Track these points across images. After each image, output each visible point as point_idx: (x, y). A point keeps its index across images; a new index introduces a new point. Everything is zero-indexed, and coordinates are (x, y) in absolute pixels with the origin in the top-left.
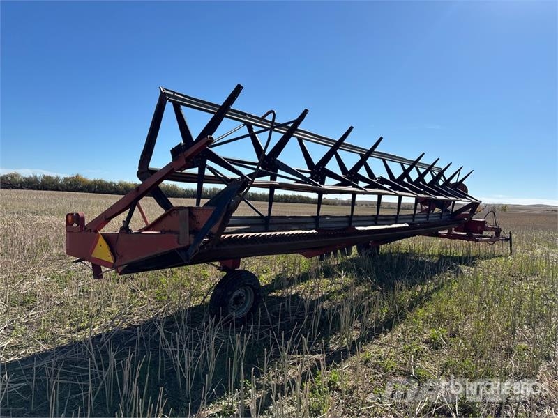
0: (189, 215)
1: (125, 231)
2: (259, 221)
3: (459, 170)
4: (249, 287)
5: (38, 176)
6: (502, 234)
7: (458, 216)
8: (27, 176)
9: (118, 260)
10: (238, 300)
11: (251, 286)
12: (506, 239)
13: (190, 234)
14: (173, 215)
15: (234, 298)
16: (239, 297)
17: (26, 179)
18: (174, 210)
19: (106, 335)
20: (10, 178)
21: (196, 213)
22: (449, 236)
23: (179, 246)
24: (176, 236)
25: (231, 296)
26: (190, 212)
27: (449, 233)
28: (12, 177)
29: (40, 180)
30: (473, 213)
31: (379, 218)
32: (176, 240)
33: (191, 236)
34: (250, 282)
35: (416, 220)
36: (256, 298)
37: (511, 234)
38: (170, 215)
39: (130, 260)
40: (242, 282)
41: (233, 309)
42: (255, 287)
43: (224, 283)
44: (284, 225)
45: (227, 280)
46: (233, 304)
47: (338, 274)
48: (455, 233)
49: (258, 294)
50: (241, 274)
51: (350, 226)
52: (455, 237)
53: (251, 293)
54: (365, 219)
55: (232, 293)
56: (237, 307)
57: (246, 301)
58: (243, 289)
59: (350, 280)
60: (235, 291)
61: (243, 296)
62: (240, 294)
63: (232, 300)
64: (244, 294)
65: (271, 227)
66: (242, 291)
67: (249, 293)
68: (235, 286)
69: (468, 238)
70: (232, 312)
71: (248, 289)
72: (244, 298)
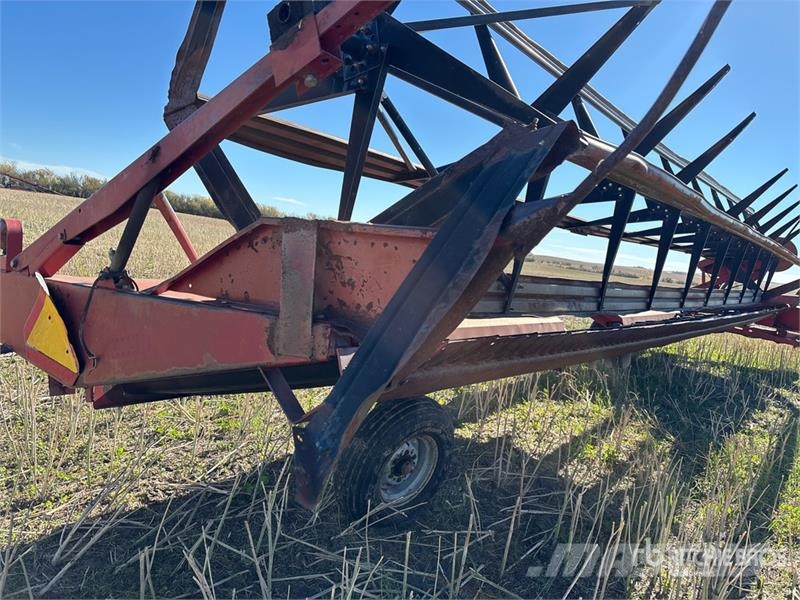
0: (319, 254)
1: (111, 284)
4: (430, 438)
5: (78, 176)
7: (774, 300)
8: (63, 176)
9: (89, 368)
10: (399, 468)
11: (436, 436)
13: (315, 321)
14: (260, 247)
15: (394, 462)
16: (405, 459)
17: (61, 180)
18: (263, 228)
19: (80, 531)
20: (37, 177)
21: (344, 247)
23: (272, 360)
24: (266, 321)
25: (386, 459)
26: (320, 242)
27: (746, 327)
28: (42, 176)
29: (81, 183)
32: (266, 336)
33: (320, 328)
34: (435, 426)
35: (728, 302)
36: (442, 460)
38: (251, 245)
39: (122, 377)
40: (417, 427)
41: (388, 484)
42: (443, 437)
43: (376, 427)
44: (541, 301)
45: (384, 419)
46: (389, 474)
47: (577, 394)
48: (757, 327)
49: (447, 453)
50: (416, 407)
51: (648, 308)
52: (757, 334)
53: (432, 449)
54: (669, 294)
55: (394, 450)
56: (398, 481)
57: (418, 469)
58: (416, 441)
59: (603, 411)
60: (399, 445)
61: (414, 457)
62: (407, 451)
63: (389, 465)
64: (416, 452)
65: (515, 304)
66: (414, 445)
67: (428, 449)
68: (401, 436)
69: (779, 338)
70: (385, 490)
71: (425, 442)
72: (416, 461)
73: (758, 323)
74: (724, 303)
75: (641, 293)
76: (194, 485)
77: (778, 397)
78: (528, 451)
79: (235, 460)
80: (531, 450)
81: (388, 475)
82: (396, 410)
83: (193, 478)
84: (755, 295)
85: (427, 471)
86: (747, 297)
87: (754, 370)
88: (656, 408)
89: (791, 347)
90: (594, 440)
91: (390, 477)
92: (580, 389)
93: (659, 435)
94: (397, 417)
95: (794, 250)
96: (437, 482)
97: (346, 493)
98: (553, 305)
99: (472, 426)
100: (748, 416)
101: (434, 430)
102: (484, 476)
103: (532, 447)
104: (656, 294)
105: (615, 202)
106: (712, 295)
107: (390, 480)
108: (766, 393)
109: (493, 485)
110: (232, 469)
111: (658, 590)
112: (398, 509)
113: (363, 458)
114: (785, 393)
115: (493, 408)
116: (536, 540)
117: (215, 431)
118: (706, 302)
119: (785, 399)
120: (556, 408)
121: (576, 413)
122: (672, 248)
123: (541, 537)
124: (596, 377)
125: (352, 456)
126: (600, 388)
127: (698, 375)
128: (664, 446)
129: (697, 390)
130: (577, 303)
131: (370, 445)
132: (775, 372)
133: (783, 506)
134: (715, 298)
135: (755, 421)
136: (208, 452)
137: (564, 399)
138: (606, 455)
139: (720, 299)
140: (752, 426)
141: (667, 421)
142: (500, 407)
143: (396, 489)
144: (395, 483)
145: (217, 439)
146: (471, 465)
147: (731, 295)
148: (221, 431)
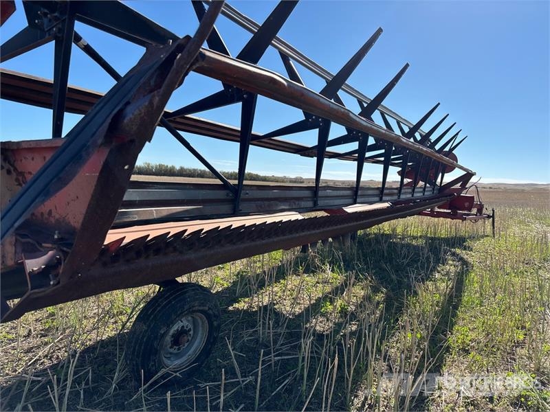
2: (221, 194)
3: (457, 134)
4: (200, 314)
6: (484, 211)
7: (447, 191)
10: (177, 340)
11: (202, 312)
12: (489, 217)
15: (172, 336)
16: (182, 332)
21: (25, 164)
22: (433, 214)
25: (166, 333)
27: (432, 211)
30: (463, 187)
31: (385, 191)
33: (8, 237)
34: (202, 305)
35: (415, 195)
36: (212, 330)
37: (493, 211)
40: (186, 307)
41: (171, 353)
42: (210, 312)
43: (154, 311)
44: (266, 203)
45: (159, 305)
46: (170, 345)
47: (321, 268)
48: (439, 210)
49: (215, 323)
50: (186, 292)
51: (355, 203)
52: (439, 215)
53: (203, 323)
54: (370, 192)
55: (169, 327)
56: (179, 349)
57: (194, 338)
58: (190, 318)
59: (339, 277)
60: (173, 323)
61: (190, 330)
62: (183, 327)
63: (168, 339)
64: (190, 326)
65: (243, 206)
66: (188, 321)
67: (200, 324)
68: (173, 317)
69: (453, 216)
70: (169, 358)
71: (197, 318)
72: (191, 332)
73: (439, 208)
74: (413, 196)
75: (348, 193)
76: (16, 376)
77: (454, 254)
78: (284, 312)
79: (54, 352)
80: (287, 311)
81: (168, 346)
82: (168, 297)
83: (16, 371)
84: (433, 189)
85: (202, 338)
86: (428, 191)
87: (439, 239)
88: (374, 271)
89: (461, 221)
90: (331, 298)
91: (171, 348)
92: (324, 264)
93: (376, 290)
94: (170, 302)
95: (455, 159)
96: (210, 346)
97: (134, 365)
98: (277, 205)
99: (247, 300)
100: (434, 269)
101: (201, 308)
102: (251, 336)
103: (288, 308)
104: (359, 193)
105: (318, 130)
106: (403, 191)
107: (171, 350)
108: (445, 253)
109: (257, 341)
110: (50, 359)
111: (369, 402)
112: (176, 372)
113: (143, 337)
114: (458, 251)
115: (262, 285)
116: (284, 379)
117: (41, 330)
118: (399, 196)
119: (458, 255)
120: (308, 279)
121: (320, 281)
122: (391, 165)
123: (289, 375)
124: (333, 255)
125: (135, 336)
126: (337, 262)
127: (403, 246)
128: (380, 297)
129: (402, 256)
130: (297, 203)
131: (149, 326)
132: (452, 238)
133: (456, 327)
134: (405, 193)
135: (439, 272)
136: (32, 348)
137: (313, 272)
138: (340, 309)
139: (410, 193)
140: (437, 275)
141: (383, 279)
142: (266, 283)
143: (178, 356)
144: (176, 351)
145: (43, 336)
146: (243, 329)
147: (416, 190)
148: (47, 330)
